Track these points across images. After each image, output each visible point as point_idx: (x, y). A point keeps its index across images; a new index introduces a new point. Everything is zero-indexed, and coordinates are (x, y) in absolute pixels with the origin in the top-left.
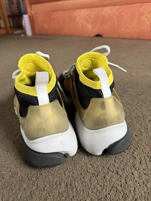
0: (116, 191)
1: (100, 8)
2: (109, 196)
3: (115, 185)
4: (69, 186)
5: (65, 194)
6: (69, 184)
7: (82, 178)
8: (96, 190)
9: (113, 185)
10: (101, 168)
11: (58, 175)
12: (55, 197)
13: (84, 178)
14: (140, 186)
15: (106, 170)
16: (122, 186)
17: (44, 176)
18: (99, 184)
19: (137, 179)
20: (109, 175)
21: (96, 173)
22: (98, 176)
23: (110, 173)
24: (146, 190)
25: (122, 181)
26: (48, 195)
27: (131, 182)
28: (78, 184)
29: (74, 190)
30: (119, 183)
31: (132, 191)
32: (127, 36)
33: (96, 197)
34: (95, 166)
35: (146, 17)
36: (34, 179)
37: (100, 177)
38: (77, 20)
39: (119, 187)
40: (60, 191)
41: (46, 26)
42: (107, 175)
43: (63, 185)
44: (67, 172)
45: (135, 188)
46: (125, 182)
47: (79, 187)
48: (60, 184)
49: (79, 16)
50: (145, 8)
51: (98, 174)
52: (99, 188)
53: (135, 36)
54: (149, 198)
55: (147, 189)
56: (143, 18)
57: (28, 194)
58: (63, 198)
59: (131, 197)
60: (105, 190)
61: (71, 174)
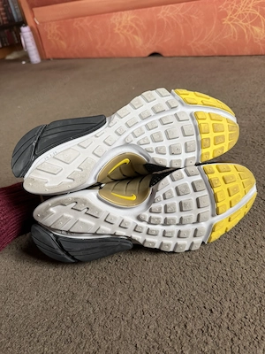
0: (223, 281)
1: (153, 8)
2: (216, 286)
3: (220, 275)
4: (170, 283)
5: (168, 292)
6: (169, 281)
7: (182, 273)
8: (200, 283)
9: (218, 275)
10: (201, 259)
11: (154, 273)
12: (157, 296)
13: (184, 272)
14: (247, 271)
15: (207, 261)
16: (228, 274)
17: (138, 277)
18: (202, 276)
19: (244, 265)
21: (197, 265)
23: (213, 263)
24: (254, 275)
25: (227, 270)
26: (149, 295)
27: (237, 269)
28: (180, 280)
29: (177, 286)
30: (224, 272)
31: (239, 279)
32: (201, 52)
33: (202, 290)
34: (194, 257)
35: (231, 19)
36: (128, 282)
37: (202, 269)
38: (116, 31)
39: (225, 276)
40: (162, 290)
41: (64, 44)
42: (209, 265)
43: (163, 283)
44: (163, 269)
45: (242, 275)
46: (230, 270)
47: (181, 283)
48: (160, 283)
49: (120, 23)
50: (227, 5)
51: (199, 265)
52: (204, 281)
53: (216, 52)
54: (258, 283)
55: (256, 273)
56: (226, 21)
57: (126, 298)
58: (166, 296)
59: (239, 284)
60: (210, 281)
61: (168, 270)
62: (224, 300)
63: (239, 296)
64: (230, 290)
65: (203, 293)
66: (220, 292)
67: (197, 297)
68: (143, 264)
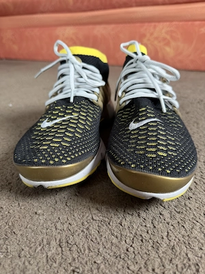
0: (142, 241)
1: (90, 27)
2: (132, 249)
3: (138, 233)
4: (64, 244)
5: (58, 258)
6: (64, 241)
7: (85, 230)
8: (109, 244)
9: (136, 233)
11: (44, 231)
12: (40, 264)
13: (88, 229)
14: (174, 228)
15: (121, 214)
16: (149, 232)
17: (19, 236)
18: (113, 234)
19: (169, 220)
20: (127, 219)
21: (107, 219)
22: (111, 224)
24: (183, 232)
25: (148, 225)
26: (27, 263)
27: (161, 224)
28: (80, 240)
29: (74, 248)
30: (144, 229)
31: (165, 237)
33: (112, 254)
37: (113, 225)
39: (144, 235)
40: (49, 254)
42: (124, 220)
44: (59, 225)
45: (168, 233)
46: (152, 227)
47: (82, 244)
48: (49, 244)
49: (63, 35)
50: (146, 29)
51: (111, 220)
52: (115, 241)
54: (191, 243)
55: (186, 230)
58: (55, 265)
59: (165, 245)
60: (124, 242)
61: (66, 226)
62: (143, 270)
63: (166, 262)
64: (153, 254)
65: (113, 259)
66: (138, 258)
67: (102, 266)
68: (32, 218)
